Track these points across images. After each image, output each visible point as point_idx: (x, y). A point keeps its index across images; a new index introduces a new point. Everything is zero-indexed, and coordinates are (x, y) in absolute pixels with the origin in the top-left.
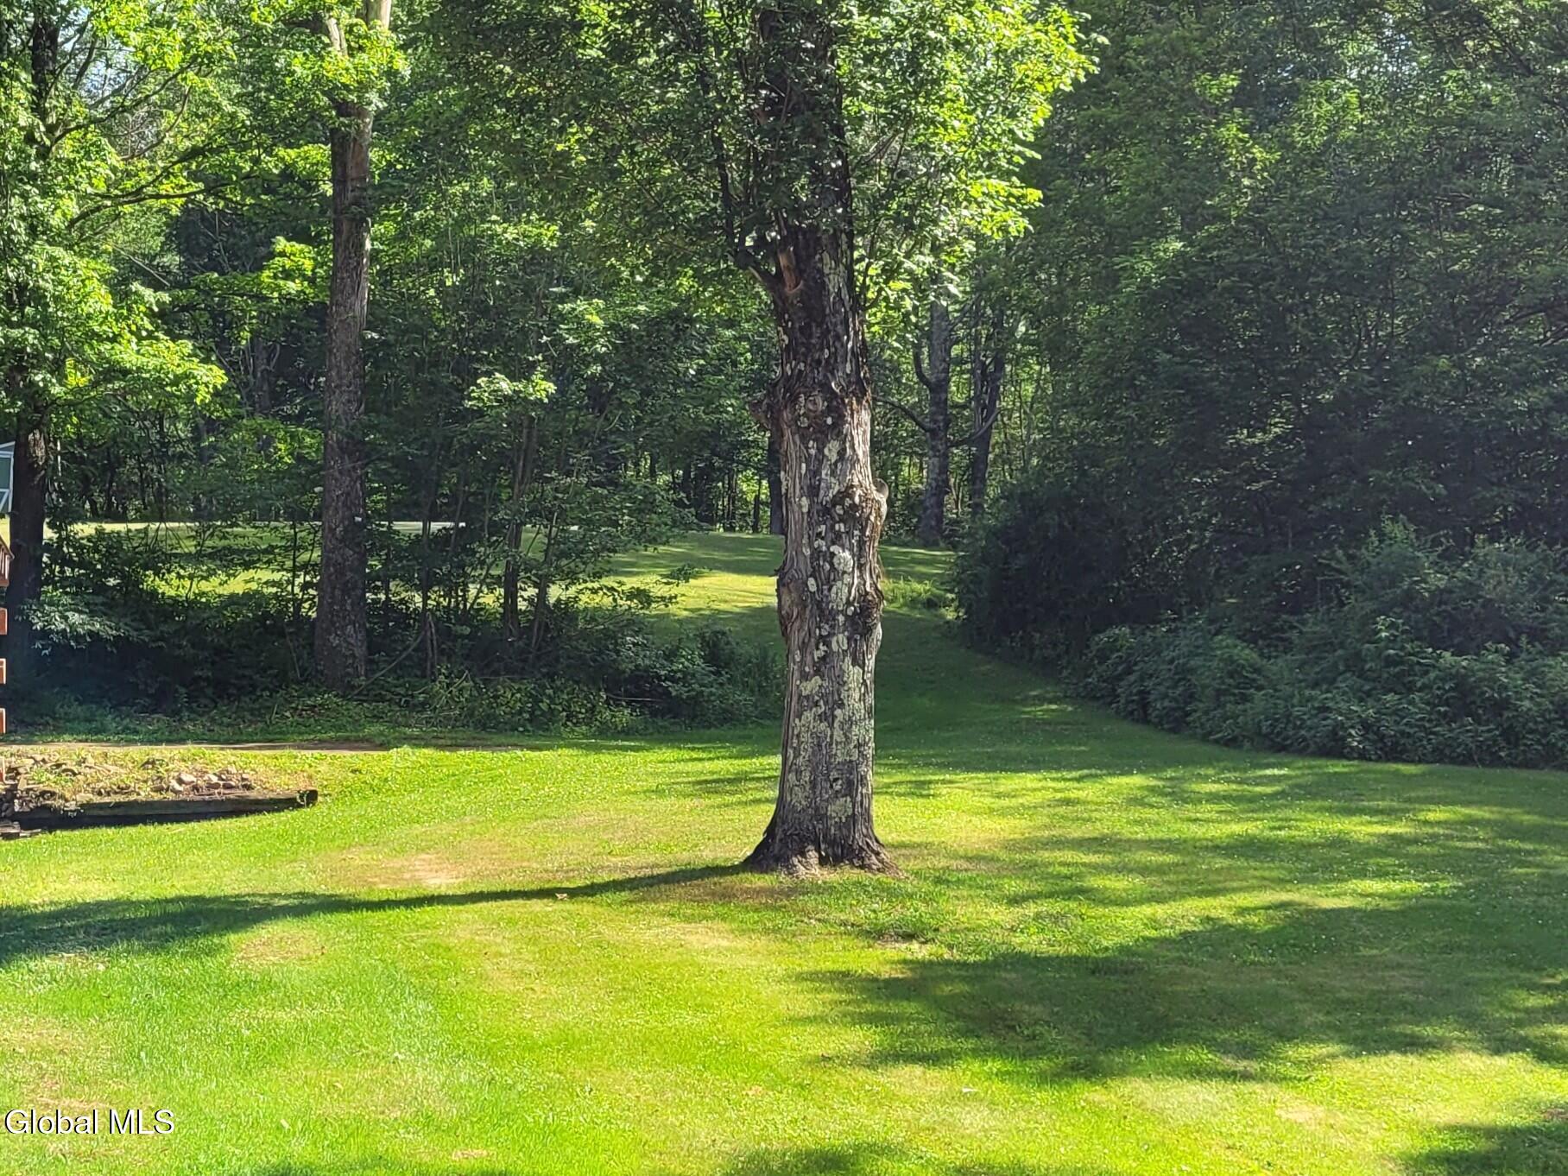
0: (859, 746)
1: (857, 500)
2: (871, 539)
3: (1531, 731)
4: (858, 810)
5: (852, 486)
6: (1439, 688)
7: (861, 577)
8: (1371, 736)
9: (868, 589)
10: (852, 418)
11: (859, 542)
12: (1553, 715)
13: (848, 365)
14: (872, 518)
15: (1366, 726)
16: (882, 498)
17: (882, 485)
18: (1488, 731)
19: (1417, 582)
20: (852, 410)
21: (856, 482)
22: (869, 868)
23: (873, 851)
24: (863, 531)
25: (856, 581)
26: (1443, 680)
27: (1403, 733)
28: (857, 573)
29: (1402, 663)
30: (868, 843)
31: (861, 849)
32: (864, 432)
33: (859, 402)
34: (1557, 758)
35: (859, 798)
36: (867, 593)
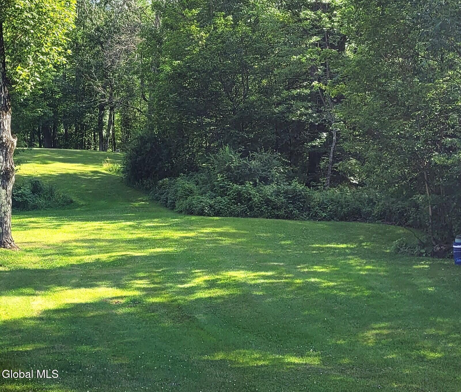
0: (4, 212)
1: (4, 141)
2: (10, 152)
3: (257, 207)
4: (4, 231)
5: (3, 137)
6: (232, 195)
7: (6, 163)
8: (212, 209)
9: (8, 167)
10: (3, 117)
11: (5, 153)
12: (263, 202)
13: (2, 101)
14: (10, 146)
15: (211, 206)
16: (15, 141)
17: (15, 137)
18: (244, 207)
19: (230, 164)
20: (3, 115)
21: (4, 136)
22: (6, 247)
23: (8, 243)
24: (7, 150)
25: (4, 165)
26: (234, 192)
27: (221, 208)
28: (4, 162)
29: (225, 188)
30: (7, 241)
31: (4, 242)
32: (8, 121)
33: (6, 112)
34: (263, 214)
35: (4, 227)
36: (8, 168)
